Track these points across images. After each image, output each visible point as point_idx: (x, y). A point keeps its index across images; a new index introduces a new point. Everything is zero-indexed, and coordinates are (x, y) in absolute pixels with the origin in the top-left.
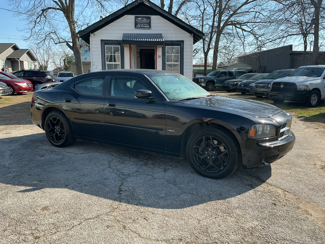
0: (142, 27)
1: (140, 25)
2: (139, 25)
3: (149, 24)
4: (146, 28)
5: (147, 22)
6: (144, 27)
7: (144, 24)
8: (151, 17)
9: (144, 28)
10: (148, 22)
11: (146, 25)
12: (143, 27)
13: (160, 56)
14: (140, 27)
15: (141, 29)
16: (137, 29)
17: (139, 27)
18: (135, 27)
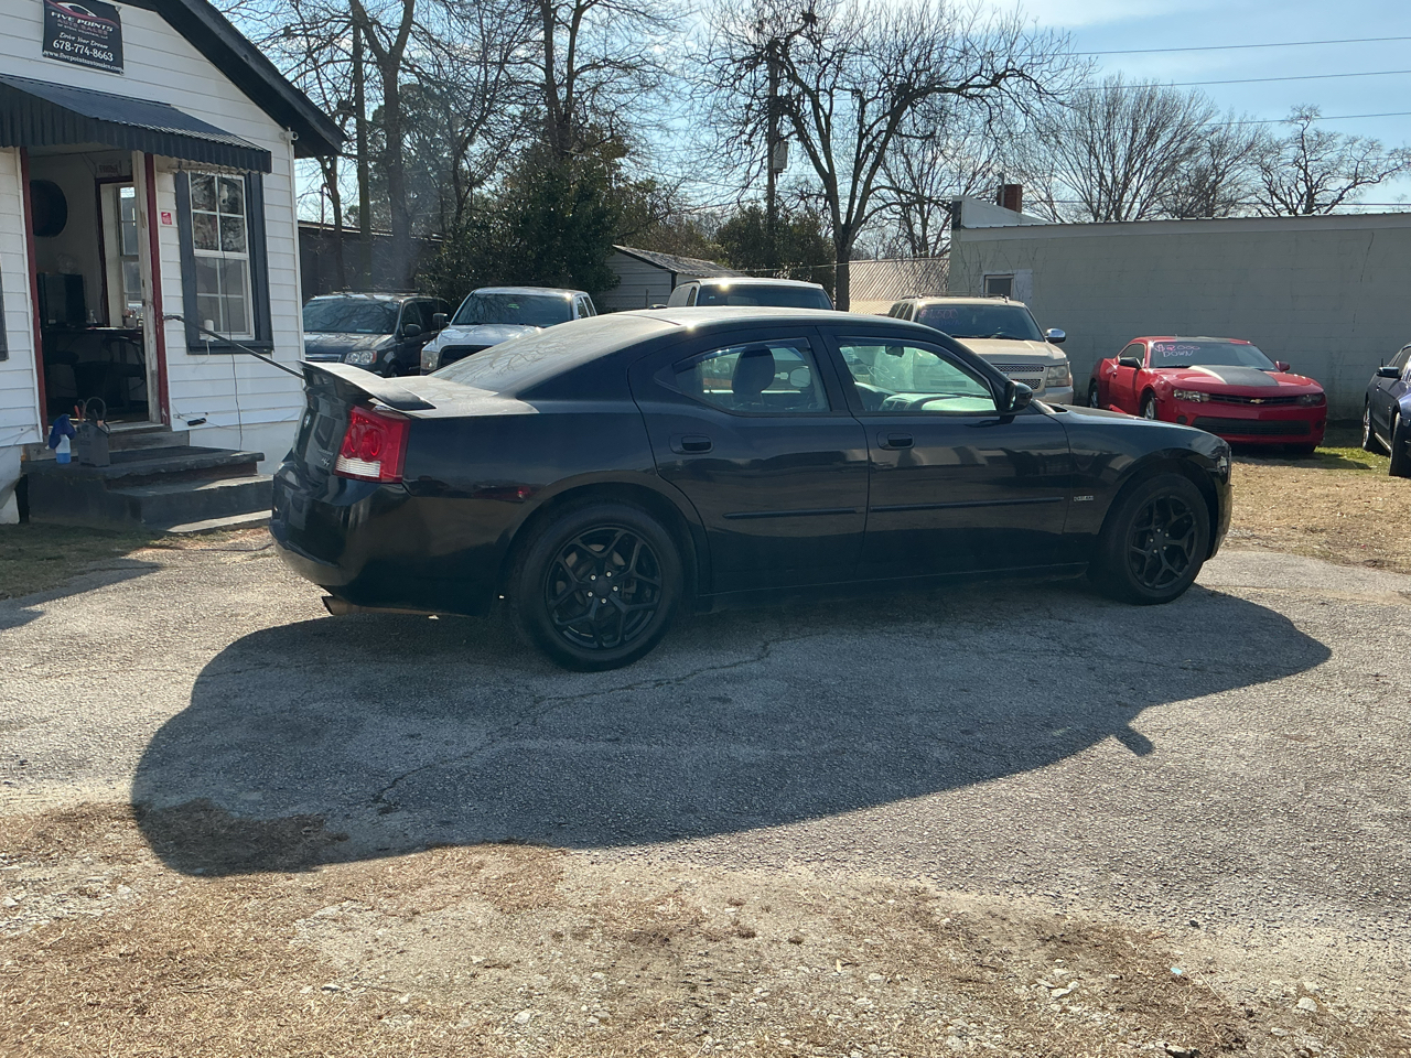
0: (78, 55)
1: (72, 43)
2: (66, 40)
3: (115, 43)
4: (98, 60)
5: (100, 31)
6: (91, 58)
7: (89, 38)
8: (120, 8)
9: (88, 61)
10: (106, 33)
11: (99, 49)
12: (84, 56)
13: (169, 214)
14: (72, 53)
15: (73, 62)
16: (53, 57)
17: (64, 51)
18: (47, 46)
